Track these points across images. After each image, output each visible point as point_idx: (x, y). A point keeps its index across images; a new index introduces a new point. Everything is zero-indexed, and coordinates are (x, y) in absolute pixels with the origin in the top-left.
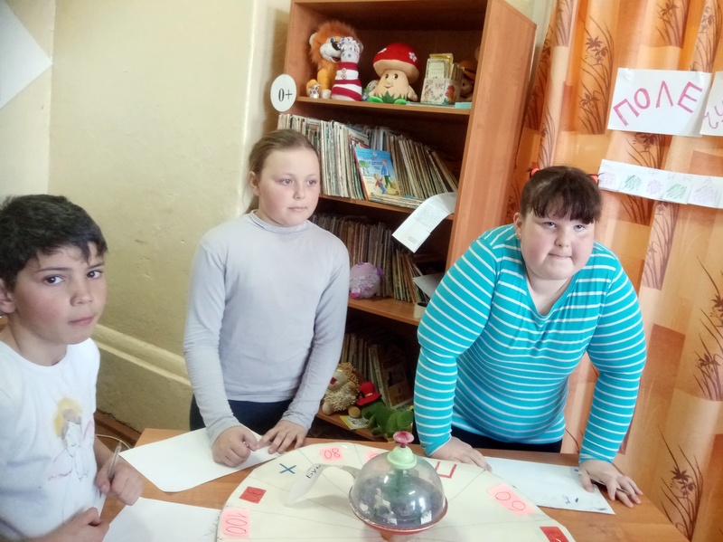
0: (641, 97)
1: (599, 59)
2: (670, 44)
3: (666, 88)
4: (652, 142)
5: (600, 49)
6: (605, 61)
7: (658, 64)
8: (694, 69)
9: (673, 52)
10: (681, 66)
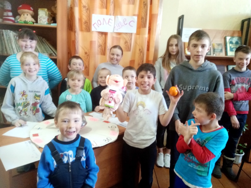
0: (99, 22)
1: (87, 11)
2: (104, 8)
3: (105, 20)
4: (103, 34)
5: (86, 8)
6: (88, 12)
7: (102, 13)
8: (110, 15)
9: (105, 10)
10: (107, 14)
